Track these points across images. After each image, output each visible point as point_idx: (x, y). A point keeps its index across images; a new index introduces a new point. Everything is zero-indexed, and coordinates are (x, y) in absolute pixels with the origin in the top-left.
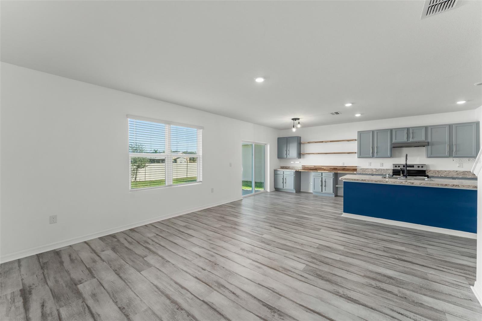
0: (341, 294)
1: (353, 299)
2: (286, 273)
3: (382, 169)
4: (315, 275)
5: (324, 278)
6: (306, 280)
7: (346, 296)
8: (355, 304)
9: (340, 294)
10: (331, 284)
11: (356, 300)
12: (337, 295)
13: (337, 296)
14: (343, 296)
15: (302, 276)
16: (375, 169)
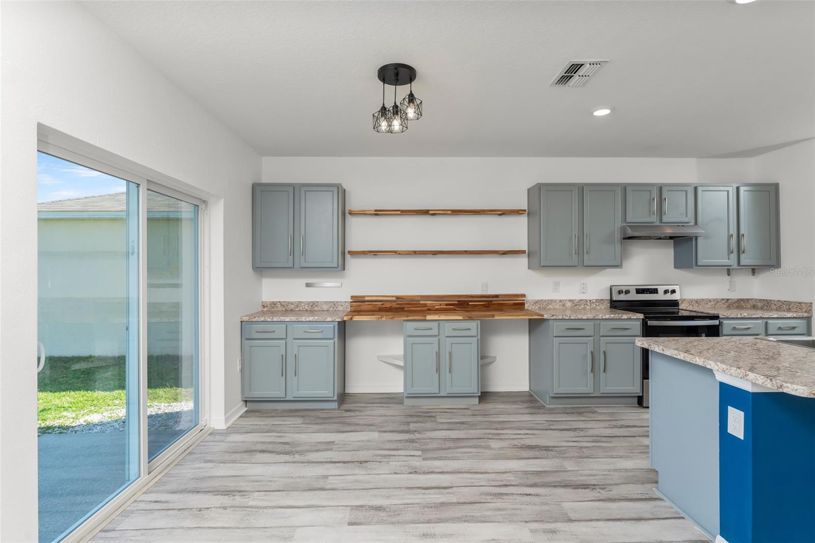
3: (586, 301)
16: (570, 300)
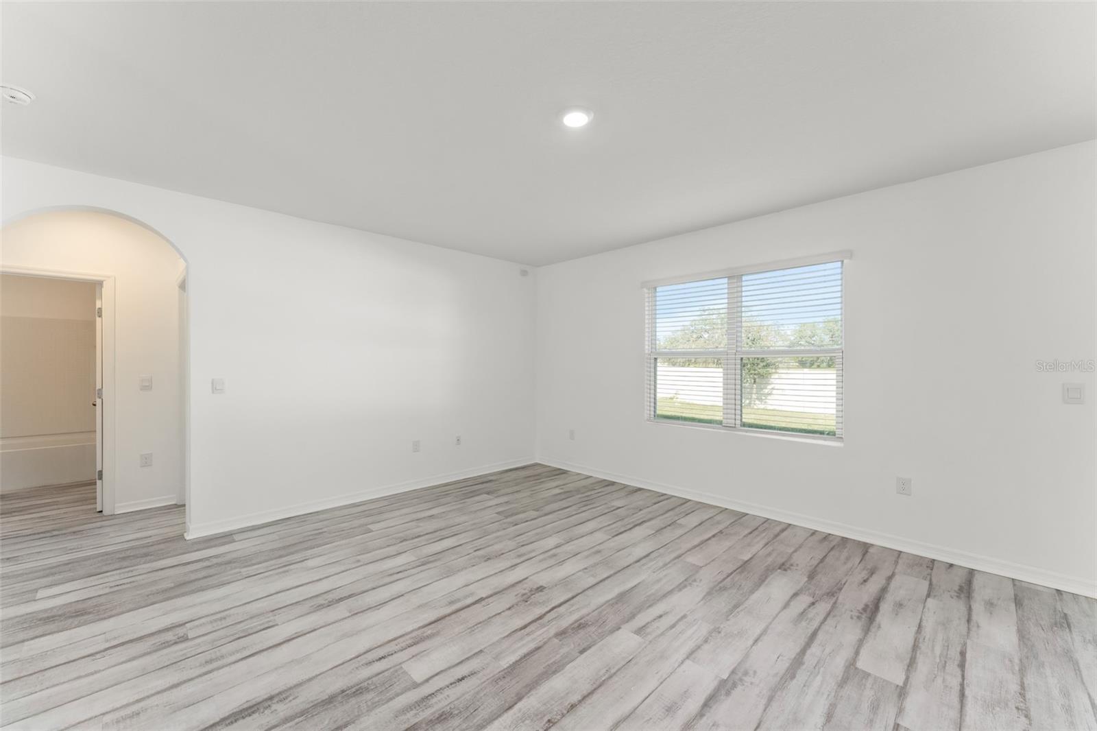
0: (274, 702)
1: (243, 718)
2: (414, 634)
4: (366, 683)
5: (343, 697)
6: (363, 659)
7: (262, 710)
8: (231, 712)
9: (276, 700)
10: (316, 702)
11: (236, 721)
12: (280, 693)
13: (277, 692)
14: (267, 704)
15: (380, 659)
